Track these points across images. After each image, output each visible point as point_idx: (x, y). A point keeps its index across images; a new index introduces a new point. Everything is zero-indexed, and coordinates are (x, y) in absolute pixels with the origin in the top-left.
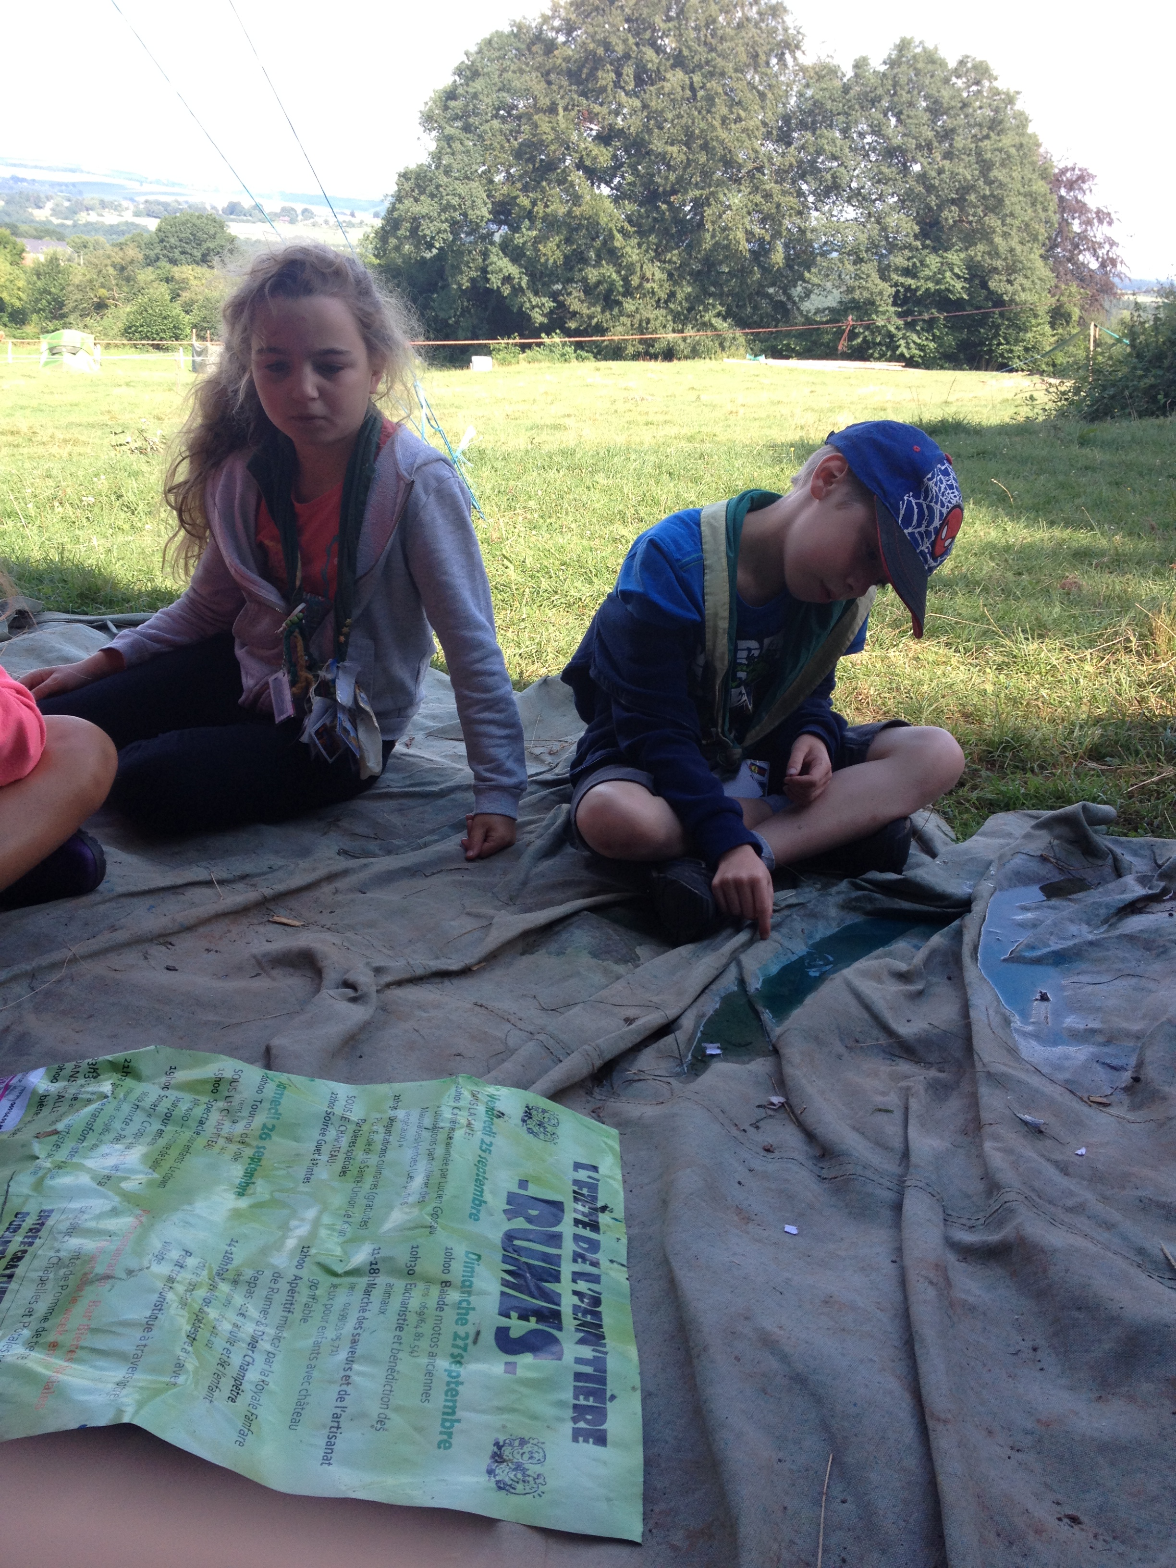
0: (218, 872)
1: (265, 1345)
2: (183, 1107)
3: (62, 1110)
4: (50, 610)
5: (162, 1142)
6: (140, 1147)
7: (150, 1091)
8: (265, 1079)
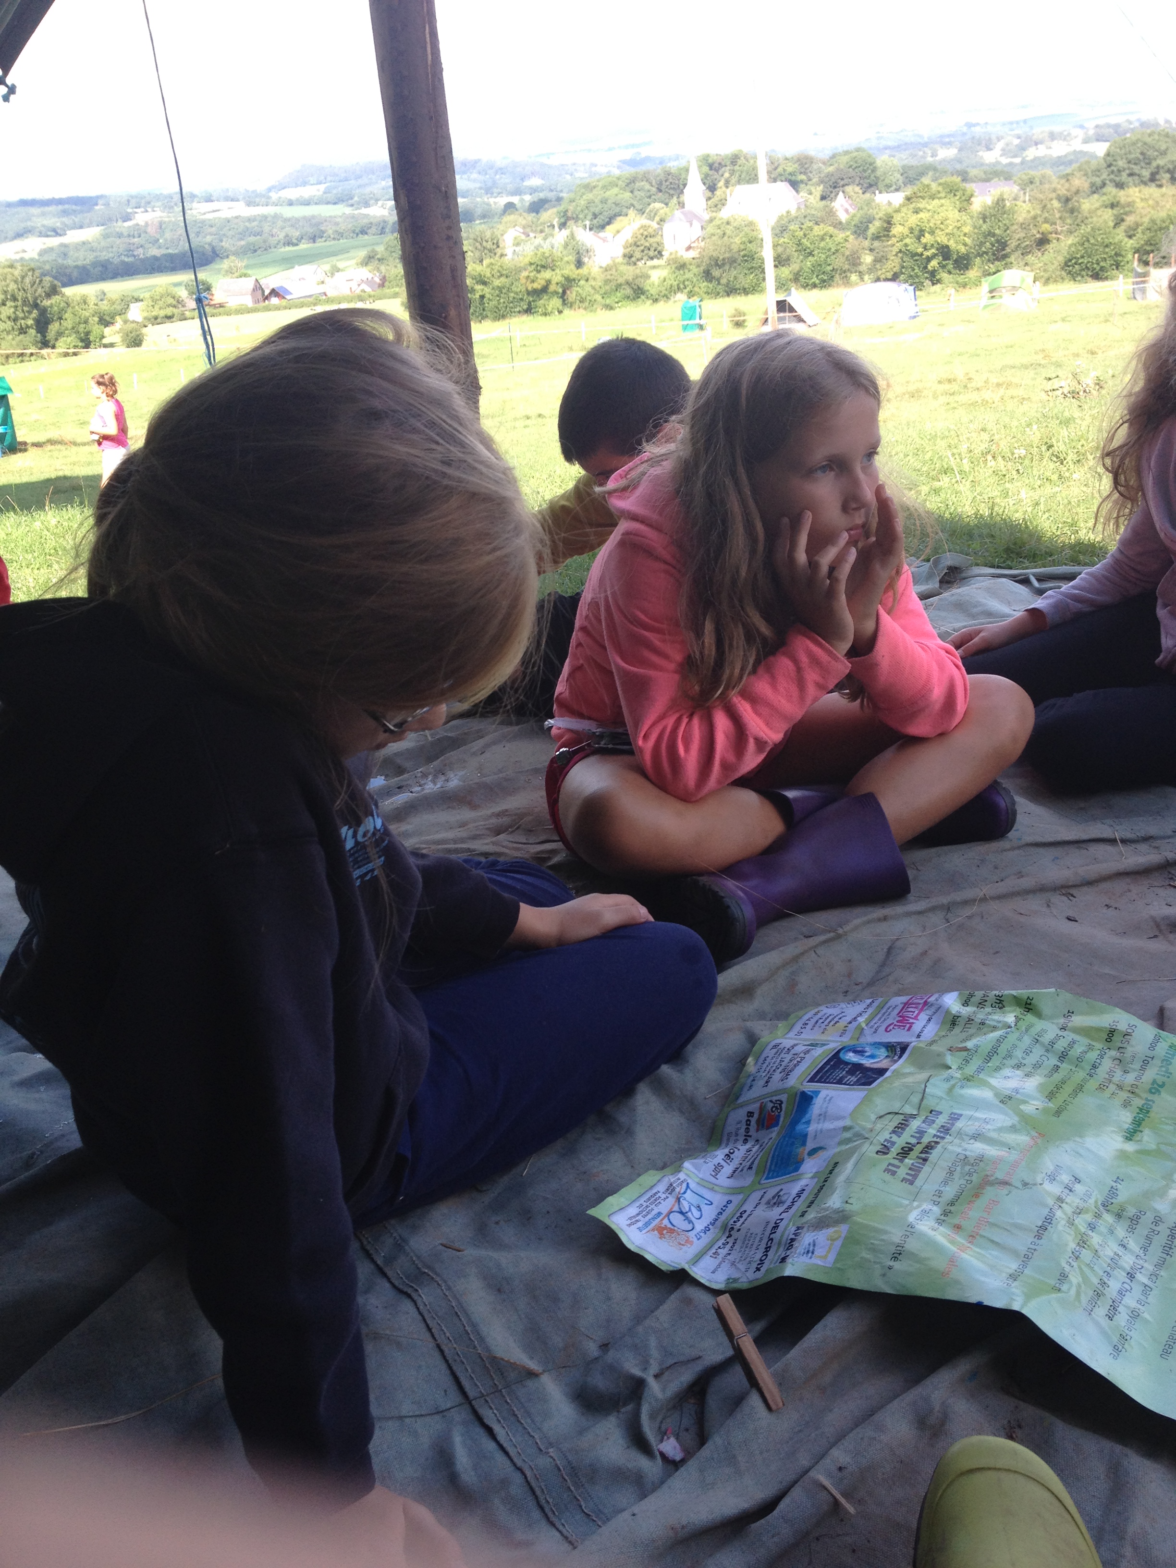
0: (1121, 830)
1: (1141, 1278)
2: (1078, 1050)
3: (971, 1031)
4: (977, 565)
5: (1057, 1077)
6: (1038, 1077)
7: (1049, 1029)
8: (1157, 1039)
